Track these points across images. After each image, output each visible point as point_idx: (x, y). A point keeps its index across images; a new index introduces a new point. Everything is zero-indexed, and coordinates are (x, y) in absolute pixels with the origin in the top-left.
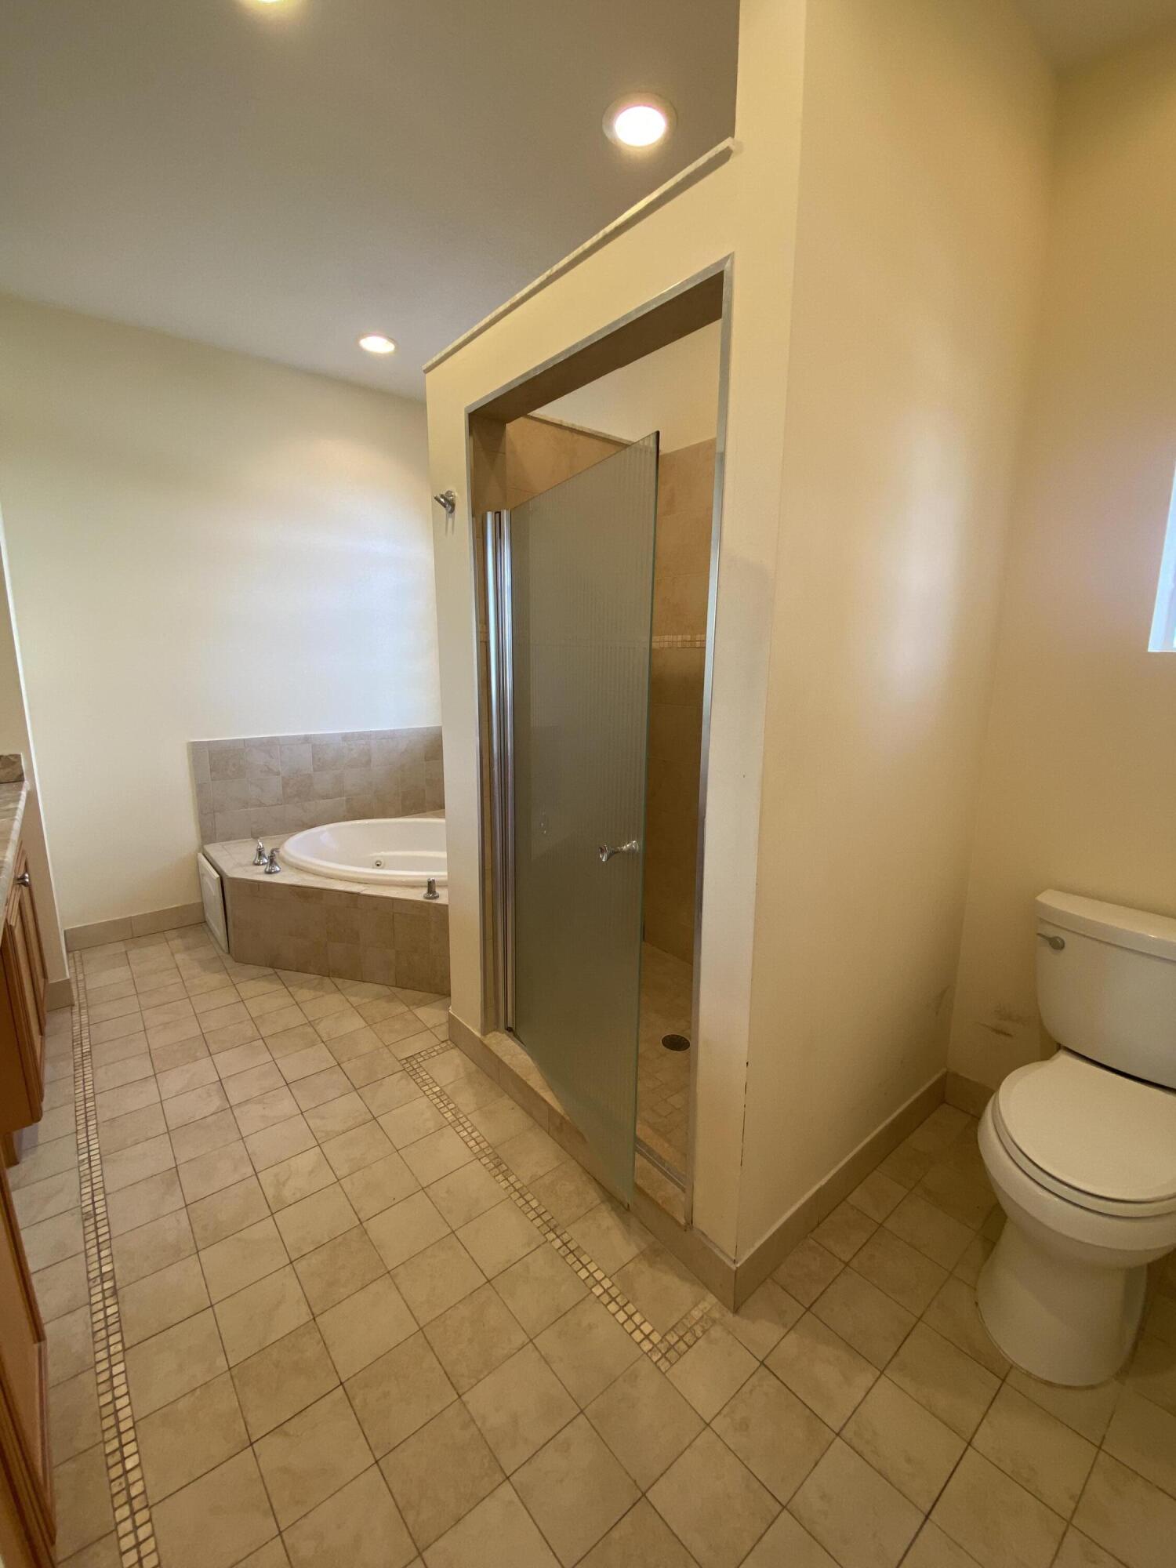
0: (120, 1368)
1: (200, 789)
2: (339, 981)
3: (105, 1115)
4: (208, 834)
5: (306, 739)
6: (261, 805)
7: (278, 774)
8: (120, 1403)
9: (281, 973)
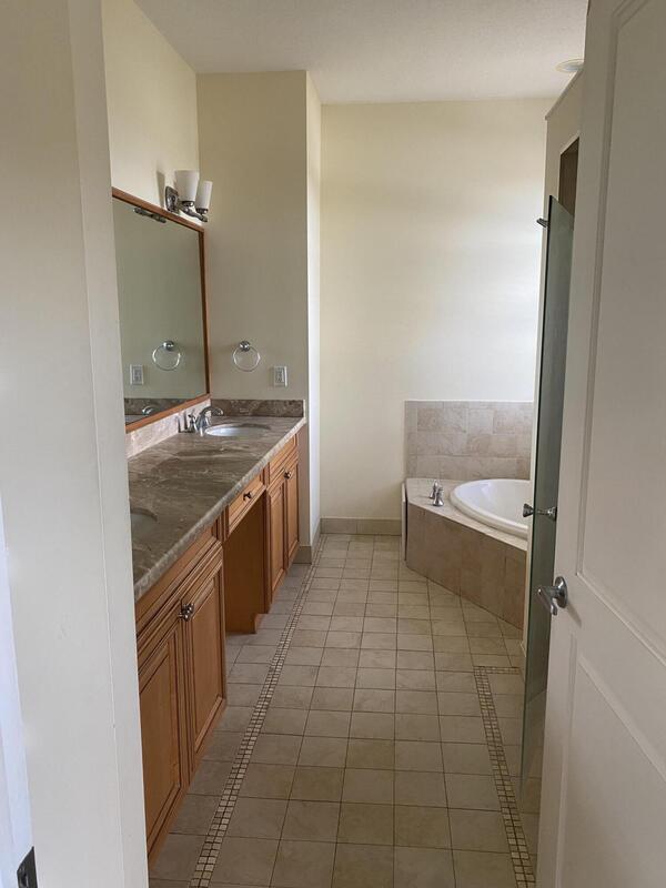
0: (254, 738)
1: (409, 436)
2: (464, 601)
3: (300, 626)
4: (411, 472)
5: (490, 406)
6: (451, 455)
7: (465, 432)
8: (247, 752)
9: (431, 583)
